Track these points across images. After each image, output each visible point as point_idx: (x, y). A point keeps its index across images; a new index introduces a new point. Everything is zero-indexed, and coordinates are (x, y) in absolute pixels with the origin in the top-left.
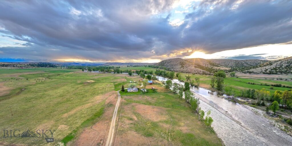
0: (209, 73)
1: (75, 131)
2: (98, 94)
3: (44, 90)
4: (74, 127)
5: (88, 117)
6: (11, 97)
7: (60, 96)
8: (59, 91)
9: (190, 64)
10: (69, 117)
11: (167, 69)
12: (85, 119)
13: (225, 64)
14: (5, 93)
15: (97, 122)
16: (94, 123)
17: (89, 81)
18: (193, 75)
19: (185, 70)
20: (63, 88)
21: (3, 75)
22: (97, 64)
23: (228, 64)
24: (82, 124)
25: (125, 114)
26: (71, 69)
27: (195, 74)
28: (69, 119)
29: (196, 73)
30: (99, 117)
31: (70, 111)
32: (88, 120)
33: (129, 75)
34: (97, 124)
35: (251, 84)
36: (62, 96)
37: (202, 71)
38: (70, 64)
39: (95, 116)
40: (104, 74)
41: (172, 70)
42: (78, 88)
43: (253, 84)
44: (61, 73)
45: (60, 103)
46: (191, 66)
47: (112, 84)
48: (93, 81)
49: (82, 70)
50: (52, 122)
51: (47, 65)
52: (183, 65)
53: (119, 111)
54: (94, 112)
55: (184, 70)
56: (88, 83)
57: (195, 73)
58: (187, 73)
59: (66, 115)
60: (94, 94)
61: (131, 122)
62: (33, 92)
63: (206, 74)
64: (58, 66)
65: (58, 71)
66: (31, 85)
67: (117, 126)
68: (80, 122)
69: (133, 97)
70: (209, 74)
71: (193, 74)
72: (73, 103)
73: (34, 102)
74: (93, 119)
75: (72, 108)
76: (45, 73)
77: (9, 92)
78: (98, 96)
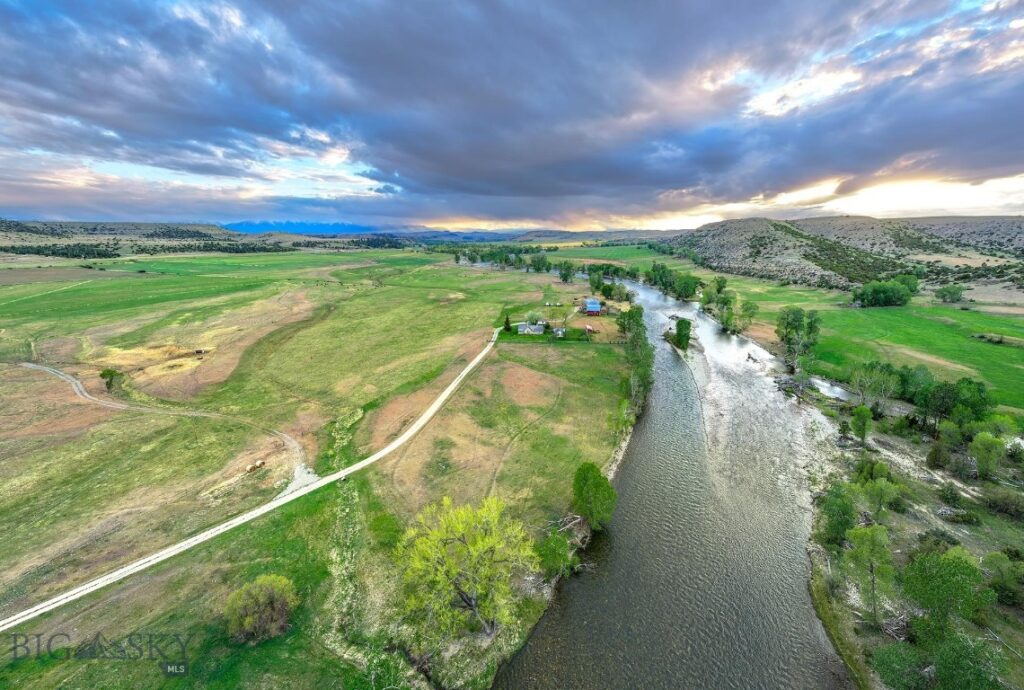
0: (843, 282)
1: (383, 398)
2: (453, 333)
3: (364, 314)
4: (385, 390)
5: (411, 379)
6: (313, 325)
7: (384, 331)
8: (386, 318)
9: (788, 244)
10: (384, 373)
11: (700, 261)
12: (405, 381)
13: (994, 238)
14: (305, 314)
15: (419, 389)
16: (414, 391)
17: (452, 296)
18: (782, 289)
19: (758, 267)
20: (396, 311)
21: (308, 270)
22: (502, 235)
23: (1009, 240)
24: (397, 389)
25: (476, 383)
26: (434, 254)
27: (788, 283)
28: (382, 378)
29: (795, 282)
30: (428, 381)
31: (389, 363)
32: (409, 383)
33: (561, 281)
34: (419, 393)
35: (990, 341)
36: (388, 331)
37: (819, 271)
38: (435, 237)
39: (424, 377)
40: (499, 274)
41: (715, 264)
42: (423, 313)
43: (1000, 342)
44: (408, 267)
45: (381, 346)
46: (791, 251)
47: (500, 306)
48: (460, 295)
49: (454, 256)
50: (359, 378)
51: (384, 243)
52: (762, 246)
53: (469, 376)
54: (427, 370)
55: (756, 266)
56: (449, 300)
57: (792, 278)
58: (762, 277)
59: (380, 369)
60: (447, 330)
61: (477, 398)
62: (345, 316)
63: (831, 288)
64: (407, 243)
65: (403, 259)
66: (345, 300)
67: (447, 400)
68: (396, 384)
69: (520, 347)
70: (845, 289)
71: (783, 285)
72: (400, 349)
73: (343, 338)
74: (416, 383)
75: (395, 357)
76: (377, 267)
77: (311, 314)
78: (450, 339)
